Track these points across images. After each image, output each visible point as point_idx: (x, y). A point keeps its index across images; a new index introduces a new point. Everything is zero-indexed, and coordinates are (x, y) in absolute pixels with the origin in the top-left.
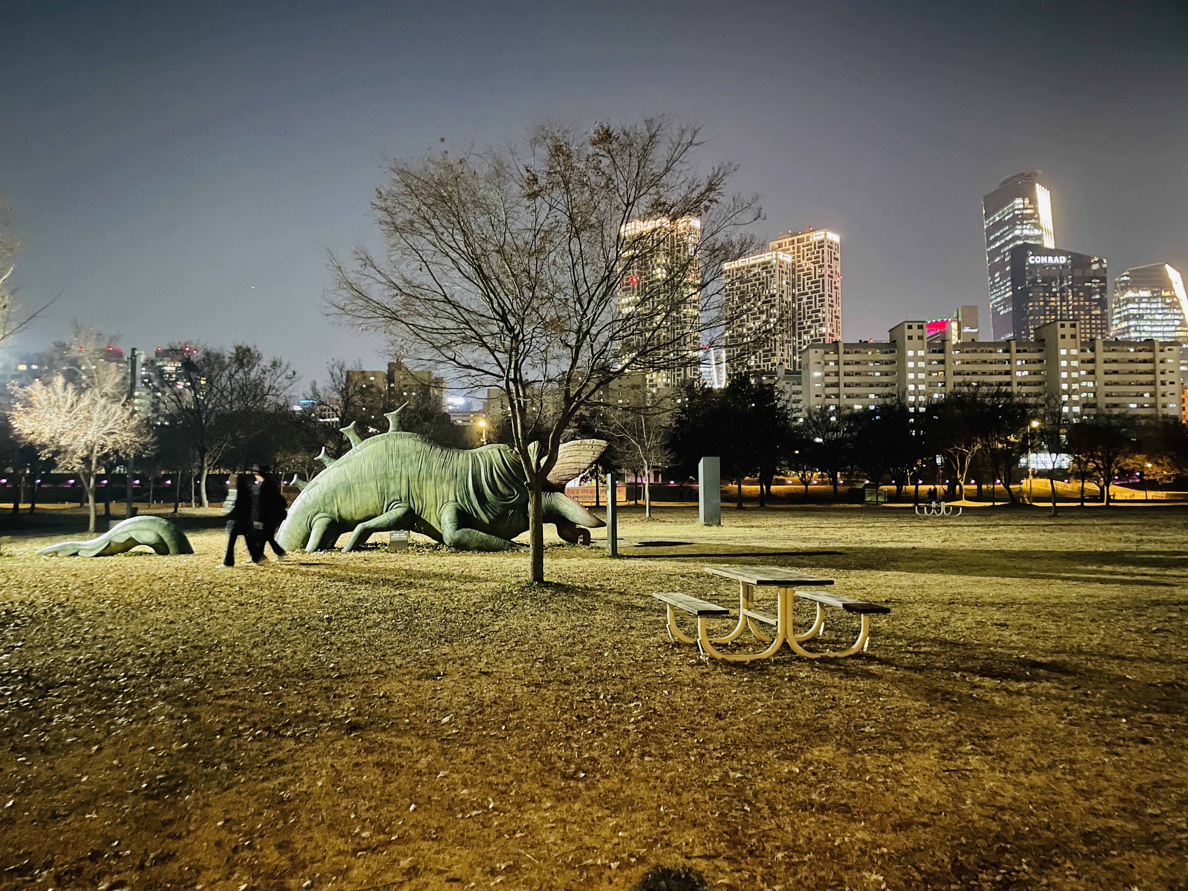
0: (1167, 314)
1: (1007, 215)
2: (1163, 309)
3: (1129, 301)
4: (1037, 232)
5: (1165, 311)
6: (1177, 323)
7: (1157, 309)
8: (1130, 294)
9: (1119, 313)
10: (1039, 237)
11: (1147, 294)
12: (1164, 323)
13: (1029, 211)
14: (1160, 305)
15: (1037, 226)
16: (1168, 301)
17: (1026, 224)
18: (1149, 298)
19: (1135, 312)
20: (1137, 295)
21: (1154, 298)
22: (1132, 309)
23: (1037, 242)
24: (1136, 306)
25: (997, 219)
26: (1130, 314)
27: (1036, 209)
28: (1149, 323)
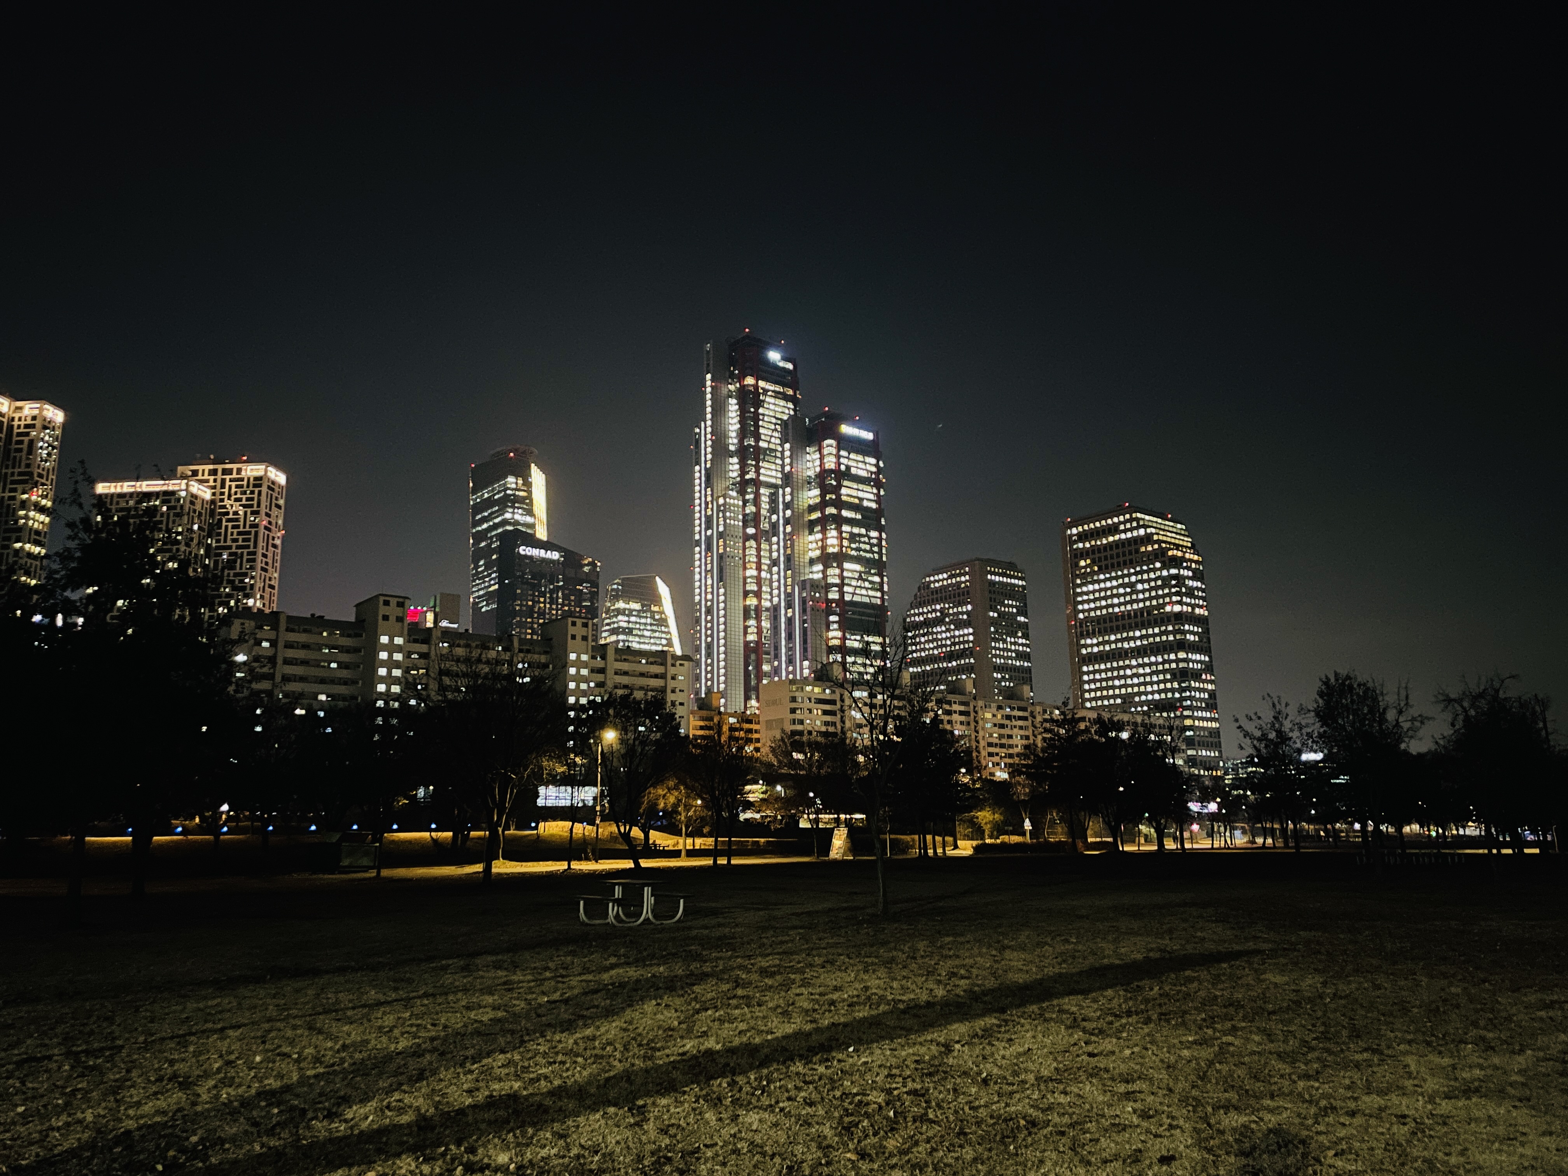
0: (655, 631)
1: (498, 493)
2: (651, 625)
3: (619, 612)
4: (529, 519)
5: (654, 628)
6: (664, 642)
7: (645, 624)
8: (621, 605)
9: (608, 624)
10: (532, 526)
11: (636, 606)
12: (652, 641)
13: (522, 494)
14: (649, 621)
15: (530, 512)
16: (657, 617)
17: (518, 508)
18: (639, 611)
19: (625, 625)
20: (627, 606)
21: (644, 612)
22: (622, 621)
23: (529, 531)
24: (626, 619)
25: (486, 496)
26: (619, 627)
27: (530, 493)
28: (637, 639)
